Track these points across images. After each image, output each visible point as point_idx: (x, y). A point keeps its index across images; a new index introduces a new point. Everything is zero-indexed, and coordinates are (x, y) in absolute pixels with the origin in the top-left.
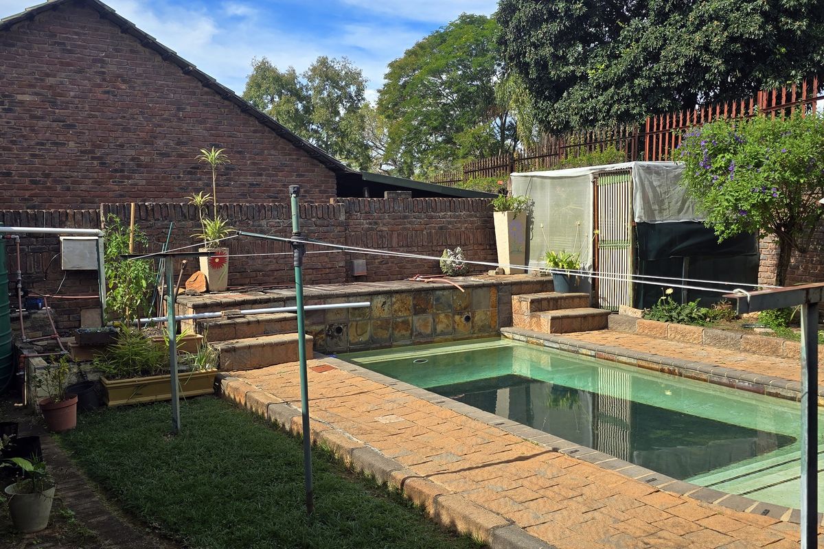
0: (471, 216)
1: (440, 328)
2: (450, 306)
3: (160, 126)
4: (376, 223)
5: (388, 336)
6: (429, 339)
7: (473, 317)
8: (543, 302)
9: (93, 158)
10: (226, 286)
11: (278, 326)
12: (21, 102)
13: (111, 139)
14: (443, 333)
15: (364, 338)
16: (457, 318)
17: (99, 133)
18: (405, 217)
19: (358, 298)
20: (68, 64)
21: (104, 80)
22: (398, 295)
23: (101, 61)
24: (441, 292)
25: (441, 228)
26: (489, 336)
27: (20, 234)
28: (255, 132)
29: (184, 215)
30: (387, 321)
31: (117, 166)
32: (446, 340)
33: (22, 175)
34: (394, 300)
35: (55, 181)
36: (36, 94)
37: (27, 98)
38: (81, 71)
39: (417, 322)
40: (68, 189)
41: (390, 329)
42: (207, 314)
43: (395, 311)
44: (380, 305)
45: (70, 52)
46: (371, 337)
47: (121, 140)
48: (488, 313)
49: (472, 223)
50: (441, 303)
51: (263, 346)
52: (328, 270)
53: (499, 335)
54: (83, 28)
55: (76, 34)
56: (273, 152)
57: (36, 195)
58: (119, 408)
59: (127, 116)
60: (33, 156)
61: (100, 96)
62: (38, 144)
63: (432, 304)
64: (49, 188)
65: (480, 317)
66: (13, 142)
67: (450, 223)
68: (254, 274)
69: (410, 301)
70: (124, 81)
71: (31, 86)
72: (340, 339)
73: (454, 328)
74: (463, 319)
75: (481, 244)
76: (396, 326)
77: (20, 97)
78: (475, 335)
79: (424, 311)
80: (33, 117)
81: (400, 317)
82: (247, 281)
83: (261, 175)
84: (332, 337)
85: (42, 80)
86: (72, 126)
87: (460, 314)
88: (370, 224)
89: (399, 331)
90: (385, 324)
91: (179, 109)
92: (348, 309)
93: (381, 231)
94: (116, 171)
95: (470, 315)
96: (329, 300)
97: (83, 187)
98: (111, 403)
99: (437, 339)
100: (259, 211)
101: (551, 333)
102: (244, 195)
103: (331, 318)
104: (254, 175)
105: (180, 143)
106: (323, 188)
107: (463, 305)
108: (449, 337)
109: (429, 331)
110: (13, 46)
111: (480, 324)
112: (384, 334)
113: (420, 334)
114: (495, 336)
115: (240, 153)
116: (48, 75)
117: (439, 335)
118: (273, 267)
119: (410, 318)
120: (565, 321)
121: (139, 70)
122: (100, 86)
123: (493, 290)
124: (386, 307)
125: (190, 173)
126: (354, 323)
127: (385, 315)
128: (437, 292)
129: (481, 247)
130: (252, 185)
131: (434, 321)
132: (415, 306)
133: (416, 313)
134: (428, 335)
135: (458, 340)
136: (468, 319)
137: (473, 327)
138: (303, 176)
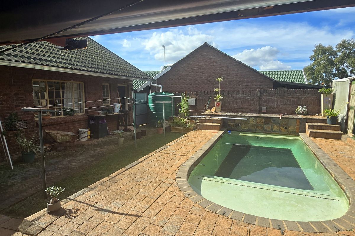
0: (313, 95)
1: (274, 130)
2: (279, 123)
3: (223, 72)
4: (272, 97)
5: (255, 129)
6: (270, 132)
7: (288, 128)
8: (314, 126)
9: (208, 81)
10: (220, 111)
11: (216, 121)
12: (195, 69)
13: (212, 76)
14: (275, 131)
15: (247, 129)
16: (281, 127)
17: (209, 75)
18: (284, 95)
19: (245, 117)
20: (204, 60)
21: (211, 62)
22: (259, 118)
23: (211, 58)
24: (275, 119)
25: (299, 99)
26: (295, 135)
27: (173, 97)
28: (248, 71)
29: (214, 94)
30: (254, 125)
31: (213, 82)
32: (276, 134)
33: (194, 85)
34: (257, 119)
35: (200, 86)
36: (197, 67)
37: (196, 68)
38: (206, 61)
39: (266, 127)
40: (202, 88)
41: (255, 128)
42: (203, 117)
43: (258, 122)
44: (252, 120)
45: (204, 57)
46: (249, 129)
47: (214, 76)
48: (295, 127)
49: (314, 98)
50: (275, 122)
51: (207, 125)
52: (252, 110)
53: (298, 135)
54: (207, 51)
55: (206, 53)
56: (253, 77)
57: (196, 89)
58: (173, 132)
59: (216, 70)
60: (196, 81)
61: (210, 66)
62: (197, 78)
63: (272, 122)
64: (199, 87)
65: (291, 128)
66: (193, 78)
67: (303, 97)
68: (231, 109)
69: (263, 120)
70: (215, 62)
71: (196, 66)
72: (239, 128)
73: (280, 130)
74: (284, 128)
75: (317, 105)
76: (257, 127)
77: (194, 68)
78: (289, 134)
79: (268, 124)
80: (196, 72)
81: (259, 124)
82: (229, 110)
83: (249, 83)
84: (237, 127)
85: (199, 64)
86: (204, 74)
87: (283, 126)
88: (270, 97)
89: (259, 128)
90: (254, 126)
91: (228, 67)
92: (242, 120)
93: (274, 99)
94: (212, 83)
95: (287, 127)
96: (236, 117)
97: (205, 87)
98: (172, 131)
99: (272, 133)
100: (233, 93)
101: (310, 137)
102: (244, 88)
103: (236, 122)
104: (247, 83)
105: (227, 76)
106: (268, 86)
107: (284, 124)
108: (278, 133)
109: (270, 130)
110: (193, 57)
111: (291, 130)
112: (254, 129)
113: (266, 130)
114: (297, 135)
115: (243, 77)
116: (200, 63)
117: (273, 132)
118: (236, 107)
119: (263, 125)
120: (317, 133)
121: (219, 59)
122: (210, 64)
123: (298, 120)
124: (254, 121)
125: (229, 83)
126: (244, 124)
127: (254, 123)
128: (274, 119)
129: (317, 106)
130: (246, 86)
131: (272, 127)
132: (265, 122)
133: (265, 124)
134: (269, 131)
135: (282, 134)
136: (286, 128)
137: (288, 131)
138: (262, 83)
